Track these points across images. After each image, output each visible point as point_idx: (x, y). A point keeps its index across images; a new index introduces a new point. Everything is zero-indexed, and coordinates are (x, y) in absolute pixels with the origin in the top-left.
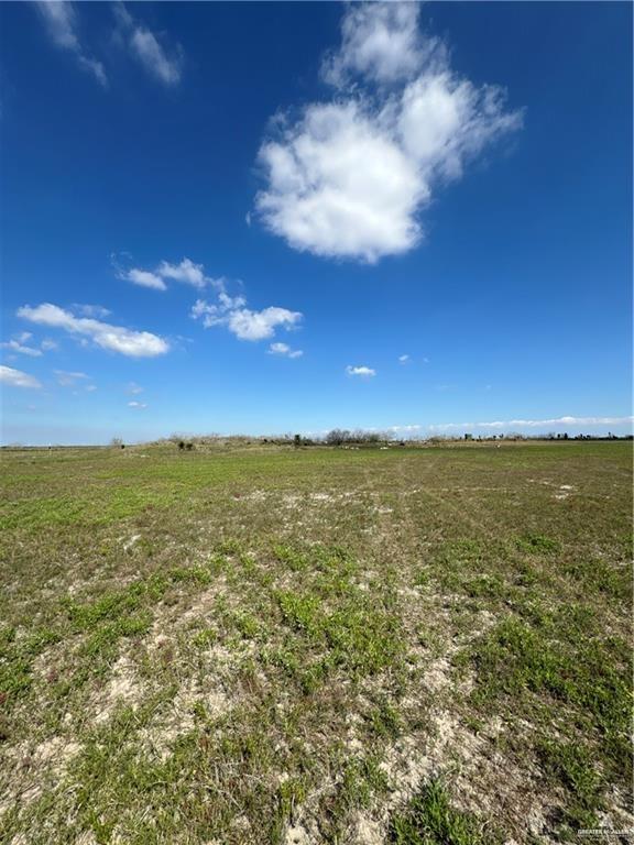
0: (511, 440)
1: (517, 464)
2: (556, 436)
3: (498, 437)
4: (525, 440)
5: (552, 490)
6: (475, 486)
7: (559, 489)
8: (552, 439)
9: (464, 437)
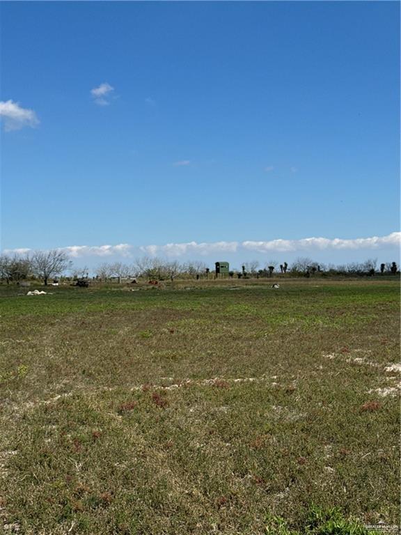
0: (300, 274)
1: (306, 322)
2: (378, 268)
3: (277, 270)
4: (325, 275)
5: (368, 375)
6: (209, 375)
7: (383, 373)
8: (372, 272)
9: (213, 268)
